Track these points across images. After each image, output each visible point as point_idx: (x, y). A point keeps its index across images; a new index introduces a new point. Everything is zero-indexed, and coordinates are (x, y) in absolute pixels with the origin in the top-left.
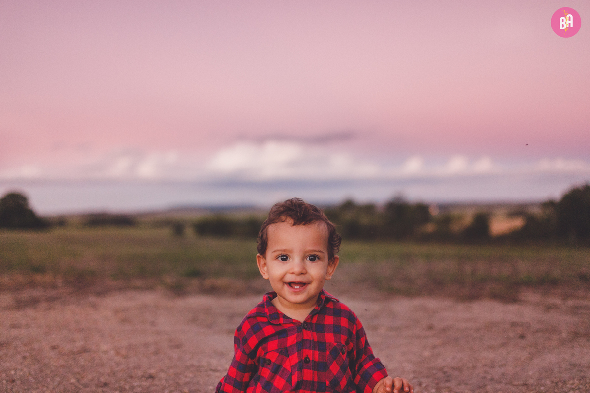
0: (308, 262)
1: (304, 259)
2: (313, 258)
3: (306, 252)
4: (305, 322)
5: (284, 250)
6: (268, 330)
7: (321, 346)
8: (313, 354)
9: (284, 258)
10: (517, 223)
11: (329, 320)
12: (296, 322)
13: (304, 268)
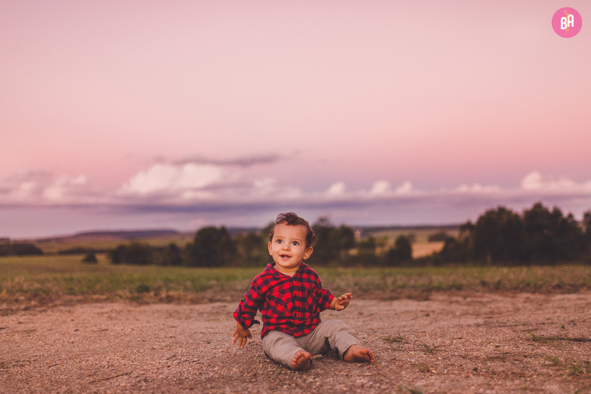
0: (292, 245)
1: (290, 243)
2: (295, 243)
3: (291, 239)
4: (294, 277)
5: (280, 237)
6: (272, 283)
7: (302, 289)
8: (299, 294)
9: (280, 241)
10: (438, 246)
11: (305, 276)
12: (289, 277)
13: (289, 248)
